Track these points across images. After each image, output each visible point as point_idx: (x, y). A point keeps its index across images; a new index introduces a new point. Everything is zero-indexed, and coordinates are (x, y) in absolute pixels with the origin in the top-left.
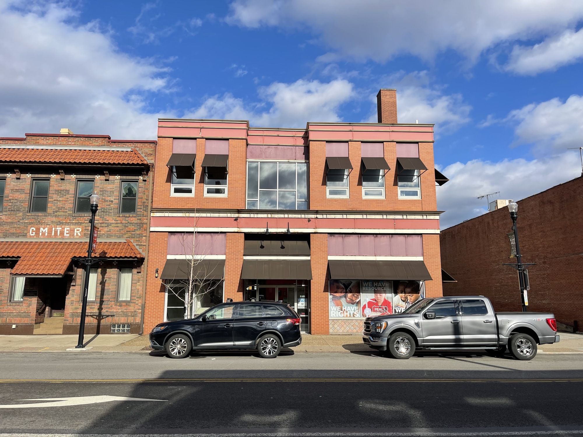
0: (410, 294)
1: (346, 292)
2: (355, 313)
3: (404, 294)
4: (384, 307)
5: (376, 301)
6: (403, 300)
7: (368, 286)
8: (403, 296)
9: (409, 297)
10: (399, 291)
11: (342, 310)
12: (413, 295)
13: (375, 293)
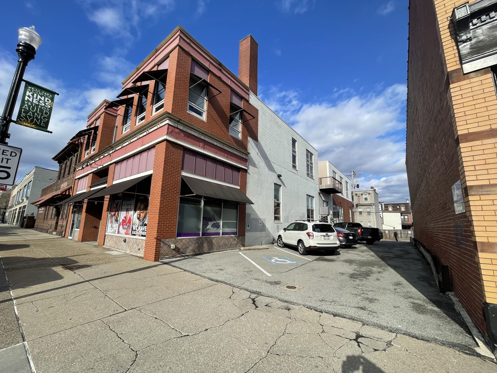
0: (142, 211)
1: (116, 212)
2: (116, 230)
3: (139, 211)
4: (128, 224)
5: (126, 218)
6: (138, 217)
7: (125, 205)
8: (139, 214)
9: (141, 214)
10: (137, 209)
11: (112, 226)
12: (144, 212)
13: (127, 211)
